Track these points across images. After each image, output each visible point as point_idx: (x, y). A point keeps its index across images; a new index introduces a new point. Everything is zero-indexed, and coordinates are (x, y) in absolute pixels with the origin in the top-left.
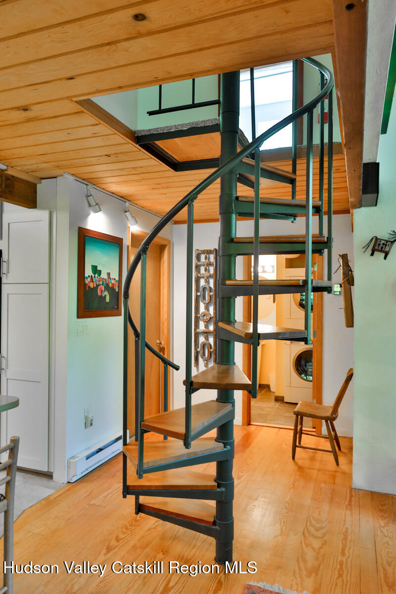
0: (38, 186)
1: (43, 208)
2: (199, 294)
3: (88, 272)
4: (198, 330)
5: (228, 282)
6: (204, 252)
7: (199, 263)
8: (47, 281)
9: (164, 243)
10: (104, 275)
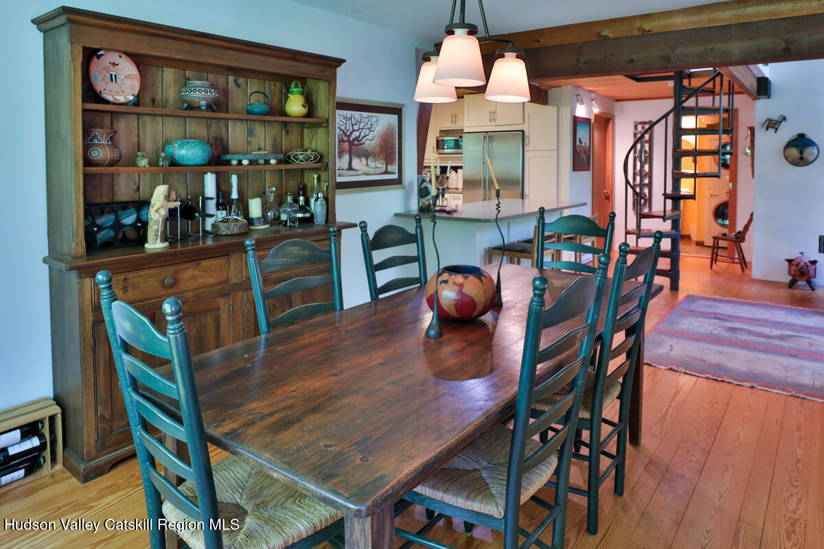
0: (549, 91)
1: (554, 105)
2: (636, 155)
3: (578, 143)
4: (636, 183)
5: (679, 150)
6: (641, 123)
7: (637, 132)
8: (556, 149)
9: (609, 117)
10: (583, 145)
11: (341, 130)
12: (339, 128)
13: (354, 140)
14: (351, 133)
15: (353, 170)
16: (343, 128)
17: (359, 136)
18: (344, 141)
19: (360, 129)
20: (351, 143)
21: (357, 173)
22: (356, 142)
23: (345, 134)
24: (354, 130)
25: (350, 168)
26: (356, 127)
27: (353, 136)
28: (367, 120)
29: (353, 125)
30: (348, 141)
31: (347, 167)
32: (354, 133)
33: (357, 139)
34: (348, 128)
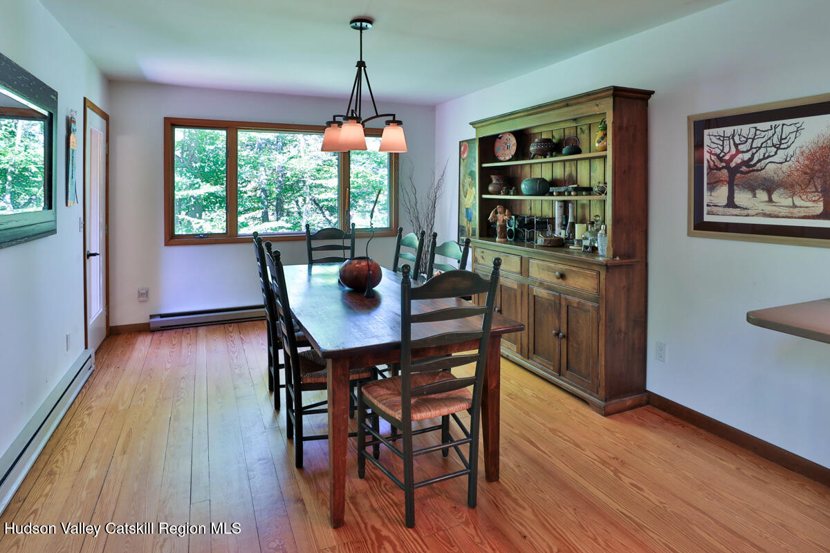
11: (714, 154)
12: (711, 153)
13: (738, 166)
14: (733, 157)
15: (736, 207)
16: (718, 151)
17: (751, 159)
18: (719, 169)
19: (751, 148)
20: (733, 172)
21: (746, 212)
22: (744, 169)
23: (721, 159)
24: (738, 152)
25: (731, 203)
26: (741, 148)
27: (738, 160)
28: (771, 133)
29: (736, 145)
30: (727, 167)
31: (725, 202)
32: (740, 156)
33: (746, 163)
34: (726, 150)
